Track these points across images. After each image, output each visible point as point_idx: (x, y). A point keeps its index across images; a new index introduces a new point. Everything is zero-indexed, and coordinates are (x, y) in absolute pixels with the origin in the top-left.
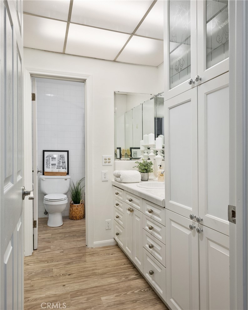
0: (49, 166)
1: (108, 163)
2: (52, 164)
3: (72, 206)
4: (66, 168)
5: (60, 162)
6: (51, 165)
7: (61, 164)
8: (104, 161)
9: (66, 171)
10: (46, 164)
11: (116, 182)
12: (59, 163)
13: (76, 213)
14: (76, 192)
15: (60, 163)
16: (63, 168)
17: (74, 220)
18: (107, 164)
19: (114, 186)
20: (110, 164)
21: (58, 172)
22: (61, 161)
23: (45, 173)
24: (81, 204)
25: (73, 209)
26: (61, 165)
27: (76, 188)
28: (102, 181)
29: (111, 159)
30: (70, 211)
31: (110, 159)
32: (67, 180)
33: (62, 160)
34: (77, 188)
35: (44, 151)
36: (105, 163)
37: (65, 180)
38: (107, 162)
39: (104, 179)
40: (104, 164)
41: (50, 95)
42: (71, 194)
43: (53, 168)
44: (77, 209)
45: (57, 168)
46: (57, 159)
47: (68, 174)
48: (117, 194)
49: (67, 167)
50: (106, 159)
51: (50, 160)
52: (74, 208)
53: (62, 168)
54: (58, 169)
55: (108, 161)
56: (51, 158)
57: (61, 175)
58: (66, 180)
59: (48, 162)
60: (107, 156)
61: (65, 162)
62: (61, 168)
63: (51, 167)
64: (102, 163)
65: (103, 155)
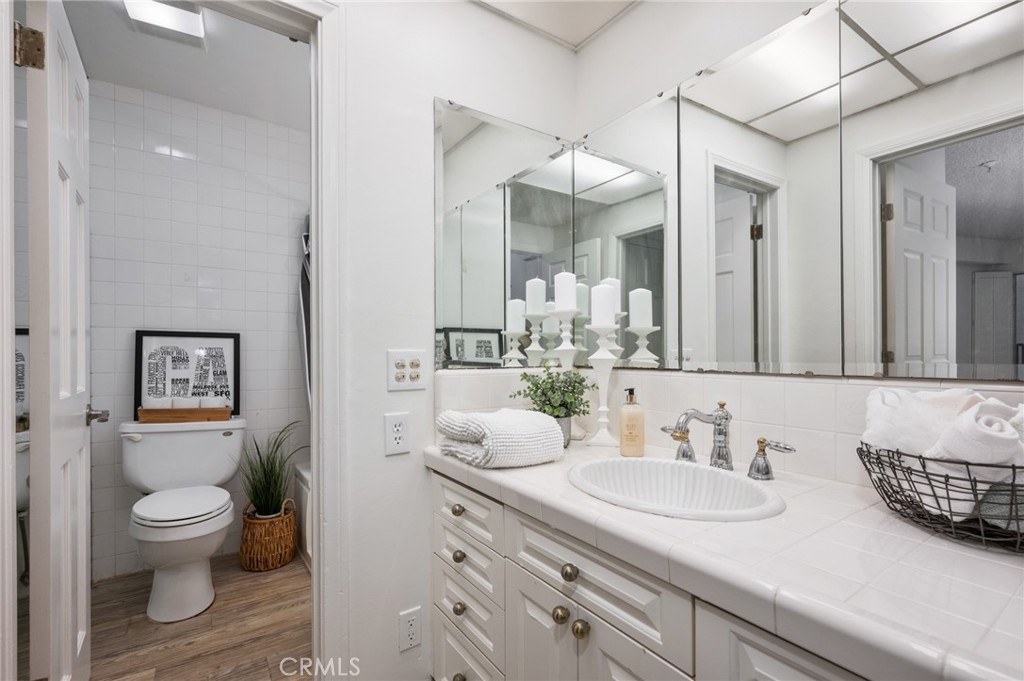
0: (160, 386)
1: (412, 378)
2: (173, 380)
3: (250, 523)
4: (227, 394)
5: (207, 372)
6: (169, 383)
7: (211, 379)
8: (395, 371)
9: (231, 403)
10: (150, 382)
11: (449, 459)
12: (203, 376)
13: (266, 549)
14: (265, 475)
15: (206, 378)
16: (216, 394)
17: (260, 571)
18: (407, 383)
19: (435, 471)
20: (417, 384)
21: (197, 406)
22: (211, 369)
23: (139, 414)
24: (286, 514)
25: (253, 535)
26: (209, 384)
27: (264, 459)
28: (387, 456)
29: (421, 364)
30: (244, 540)
31: (418, 366)
32: (231, 434)
33: (214, 366)
34: (268, 458)
35: (140, 335)
36: (398, 379)
37: (224, 434)
38: (407, 377)
39: (394, 448)
40: (394, 385)
41: (165, 151)
42: (247, 482)
43: (179, 393)
44: (269, 533)
45: (194, 394)
46: (193, 363)
47: (236, 411)
48: (459, 511)
49: (231, 389)
50: (403, 366)
51: (164, 366)
52: (259, 531)
53: (213, 393)
54: (196, 399)
55: (408, 371)
56: (169, 359)
57: (209, 420)
58: (228, 434)
59: (159, 375)
60: (406, 353)
61: (225, 373)
62: (211, 393)
63: (169, 390)
64: (388, 380)
65: (390, 350)
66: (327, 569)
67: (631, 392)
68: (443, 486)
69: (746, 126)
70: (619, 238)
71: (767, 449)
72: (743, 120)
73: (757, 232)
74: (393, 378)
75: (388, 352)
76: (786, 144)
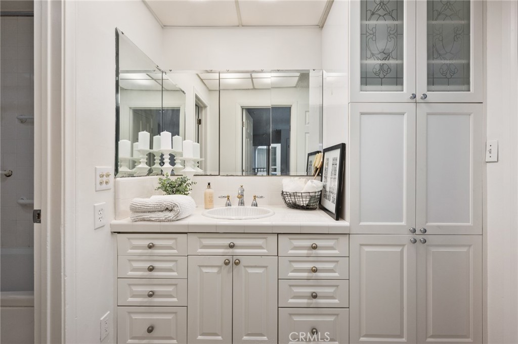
1: (106, 183)
8: (99, 179)
18: (104, 186)
20: (108, 186)
28: (95, 229)
31: (109, 176)
36: (100, 184)
38: (104, 182)
39: (98, 224)
40: (99, 187)
50: (103, 176)
55: (105, 179)
60: (104, 168)
64: (95, 184)
65: (97, 167)
66: (67, 307)
67: (209, 184)
68: (129, 239)
69: (202, 80)
70: (130, 108)
71: (256, 198)
72: (202, 78)
73: (199, 122)
74: (98, 183)
75: (96, 168)
76: (210, 90)
